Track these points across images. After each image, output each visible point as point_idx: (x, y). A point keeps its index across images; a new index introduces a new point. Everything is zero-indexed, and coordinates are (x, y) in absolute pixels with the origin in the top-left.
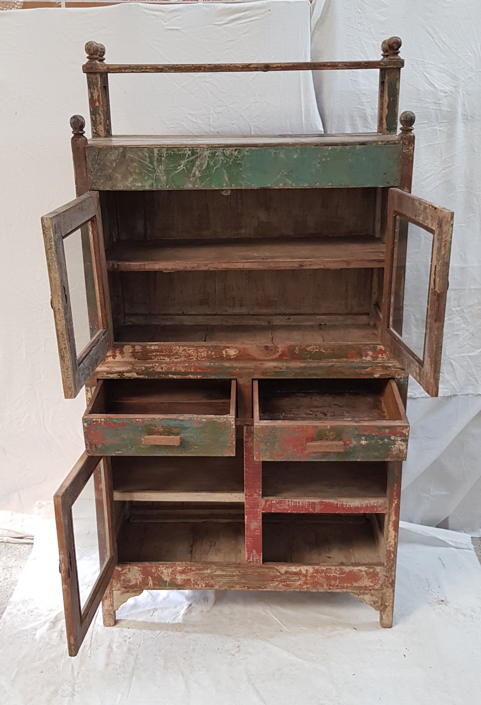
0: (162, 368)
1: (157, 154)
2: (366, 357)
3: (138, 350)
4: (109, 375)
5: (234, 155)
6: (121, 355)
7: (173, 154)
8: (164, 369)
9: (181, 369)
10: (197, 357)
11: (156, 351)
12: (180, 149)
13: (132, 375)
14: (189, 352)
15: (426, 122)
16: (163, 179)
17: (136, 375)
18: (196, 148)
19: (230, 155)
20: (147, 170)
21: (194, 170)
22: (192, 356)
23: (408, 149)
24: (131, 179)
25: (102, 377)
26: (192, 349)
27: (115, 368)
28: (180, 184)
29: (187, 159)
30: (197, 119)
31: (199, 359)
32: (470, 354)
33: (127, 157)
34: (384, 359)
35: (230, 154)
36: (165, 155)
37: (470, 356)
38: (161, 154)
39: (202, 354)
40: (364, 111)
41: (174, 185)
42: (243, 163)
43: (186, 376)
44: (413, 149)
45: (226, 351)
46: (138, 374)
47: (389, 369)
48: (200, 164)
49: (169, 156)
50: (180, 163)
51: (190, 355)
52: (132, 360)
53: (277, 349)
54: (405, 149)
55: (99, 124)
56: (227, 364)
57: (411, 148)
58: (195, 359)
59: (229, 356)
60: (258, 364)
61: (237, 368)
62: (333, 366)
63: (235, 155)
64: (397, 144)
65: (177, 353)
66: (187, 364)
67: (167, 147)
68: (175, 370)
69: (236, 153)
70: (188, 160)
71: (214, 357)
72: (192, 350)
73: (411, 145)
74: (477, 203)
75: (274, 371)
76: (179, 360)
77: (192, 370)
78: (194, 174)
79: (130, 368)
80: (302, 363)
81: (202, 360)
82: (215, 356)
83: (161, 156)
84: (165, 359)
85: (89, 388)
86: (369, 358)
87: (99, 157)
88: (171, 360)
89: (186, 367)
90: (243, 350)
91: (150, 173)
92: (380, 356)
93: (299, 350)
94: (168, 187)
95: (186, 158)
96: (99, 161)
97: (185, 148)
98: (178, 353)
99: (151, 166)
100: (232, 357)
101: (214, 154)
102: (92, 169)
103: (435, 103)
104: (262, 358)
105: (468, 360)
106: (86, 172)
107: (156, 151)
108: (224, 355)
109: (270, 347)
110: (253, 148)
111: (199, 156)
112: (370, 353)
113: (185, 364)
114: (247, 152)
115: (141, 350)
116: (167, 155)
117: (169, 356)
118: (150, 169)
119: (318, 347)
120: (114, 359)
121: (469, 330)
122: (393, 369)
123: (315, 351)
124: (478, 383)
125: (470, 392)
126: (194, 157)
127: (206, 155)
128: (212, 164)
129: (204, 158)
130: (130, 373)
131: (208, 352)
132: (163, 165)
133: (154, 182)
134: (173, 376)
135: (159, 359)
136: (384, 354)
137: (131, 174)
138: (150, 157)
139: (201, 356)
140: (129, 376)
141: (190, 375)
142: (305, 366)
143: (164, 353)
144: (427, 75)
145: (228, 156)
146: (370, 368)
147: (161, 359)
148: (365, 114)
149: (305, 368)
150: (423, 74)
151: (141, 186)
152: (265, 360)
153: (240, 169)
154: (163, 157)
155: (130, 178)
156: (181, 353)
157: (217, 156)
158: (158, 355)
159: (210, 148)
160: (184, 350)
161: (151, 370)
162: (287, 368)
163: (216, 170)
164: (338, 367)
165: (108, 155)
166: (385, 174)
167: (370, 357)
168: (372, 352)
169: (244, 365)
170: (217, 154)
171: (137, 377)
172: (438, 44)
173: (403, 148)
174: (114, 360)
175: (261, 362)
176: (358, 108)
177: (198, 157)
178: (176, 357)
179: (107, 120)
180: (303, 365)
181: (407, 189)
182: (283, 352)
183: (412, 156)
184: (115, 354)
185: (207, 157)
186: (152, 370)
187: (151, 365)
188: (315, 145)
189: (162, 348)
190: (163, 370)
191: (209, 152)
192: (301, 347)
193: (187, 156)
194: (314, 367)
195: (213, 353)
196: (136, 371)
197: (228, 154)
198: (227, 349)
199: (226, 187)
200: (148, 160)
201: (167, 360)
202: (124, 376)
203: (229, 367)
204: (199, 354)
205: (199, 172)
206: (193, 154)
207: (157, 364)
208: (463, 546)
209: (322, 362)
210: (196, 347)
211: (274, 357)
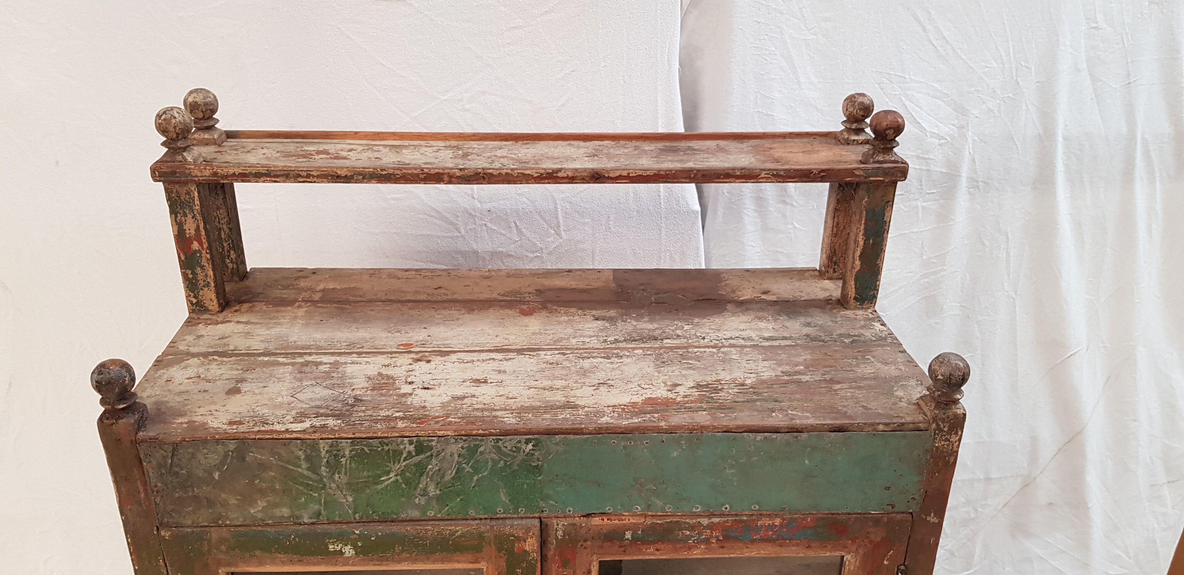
1: (327, 451)
5: (524, 451)
7: (368, 452)
12: (386, 441)
16: (344, 501)
18: (426, 438)
19: (514, 452)
20: (301, 484)
21: (425, 483)
23: (947, 440)
24: (261, 504)
28: (390, 511)
29: (404, 461)
33: (247, 459)
35: (514, 449)
36: (347, 453)
38: (339, 450)
41: (373, 512)
42: (545, 465)
44: (960, 440)
48: (439, 470)
49: (358, 457)
50: (388, 469)
54: (940, 440)
55: (204, 286)
57: (954, 438)
63: (527, 450)
64: (922, 430)
67: (353, 436)
69: (530, 446)
70: (407, 462)
73: (956, 433)
78: (425, 490)
83: (336, 456)
87: (175, 459)
91: (311, 490)
94: (357, 516)
95: (402, 459)
96: (177, 469)
97: (400, 439)
99: (314, 476)
101: (472, 451)
102: (159, 485)
106: (145, 490)
107: (324, 447)
110: (572, 437)
111: (434, 454)
114: (557, 444)
116: (353, 453)
118: (311, 483)
126: (421, 457)
127: (455, 451)
128: (468, 469)
129: (448, 457)
132: (343, 474)
133: (322, 508)
137: (262, 493)
138: (308, 459)
144: (907, 103)
145: (509, 452)
150: (902, 100)
151: (290, 517)
153: (539, 478)
154: (343, 456)
155: (259, 502)
157: (481, 453)
159: (464, 438)
163: (478, 480)
165: (200, 456)
166: (888, 488)
170: (482, 449)
172: (934, 43)
173: (935, 439)
177: (432, 455)
179: (232, 252)
181: (934, 516)
183: (955, 454)
185: (456, 456)
188: (725, 429)
191: (460, 446)
193: (405, 455)
197: (509, 448)
199: (504, 513)
200: (304, 465)
205: (436, 488)
206: (420, 448)
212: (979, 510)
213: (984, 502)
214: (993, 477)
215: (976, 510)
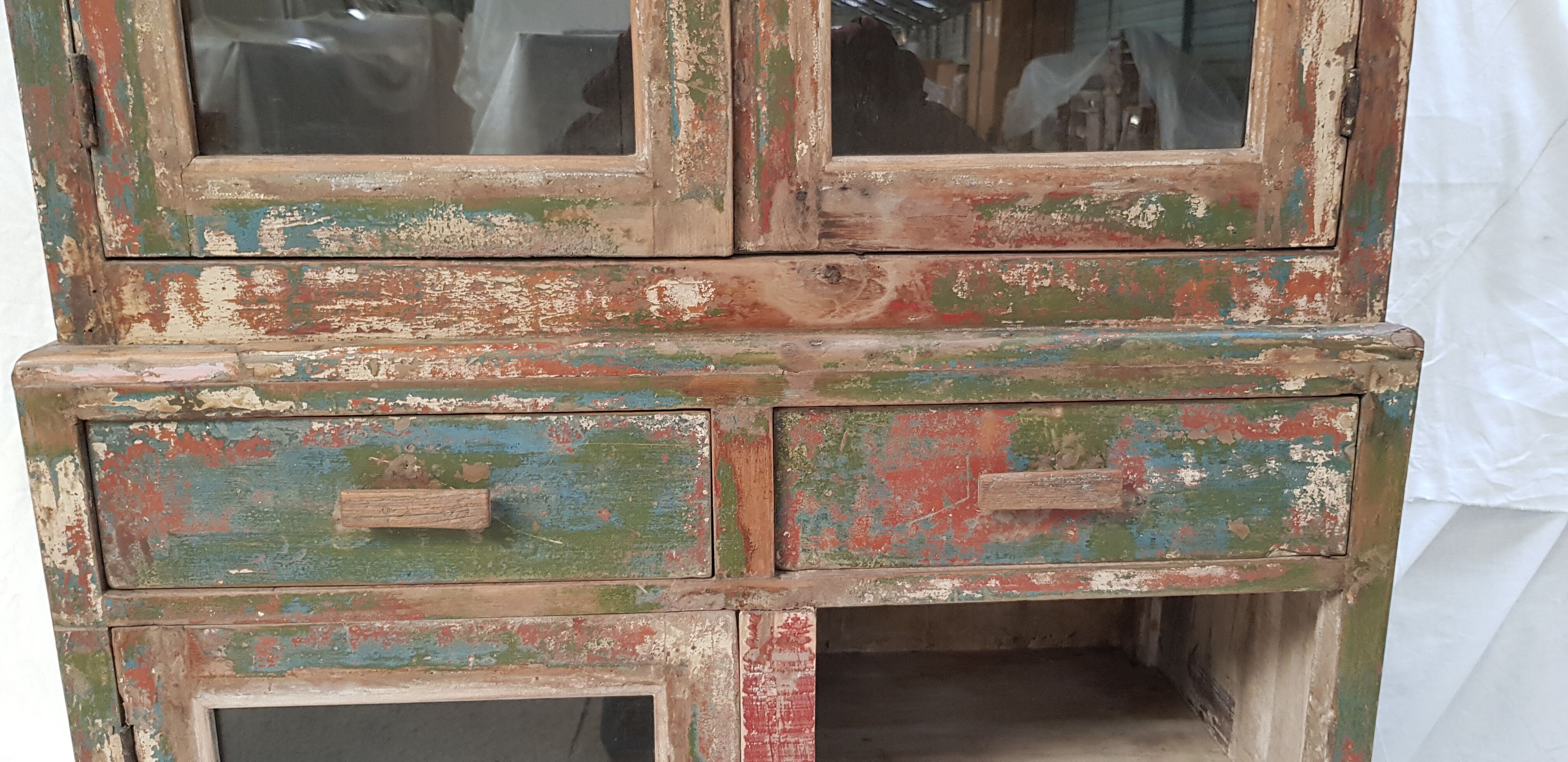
0: (373, 367)
2: (1246, 307)
3: (266, 289)
4: (133, 402)
6: (192, 312)
8: (382, 370)
9: (463, 370)
10: (536, 317)
11: (346, 290)
13: (239, 402)
14: (498, 296)
17: (256, 399)
22: (511, 312)
25: (101, 410)
26: (512, 280)
27: (155, 370)
31: (546, 328)
34: (1316, 318)
39: (558, 303)
43: (486, 402)
45: (661, 290)
46: (264, 393)
47: (1345, 356)
51: (502, 310)
52: (242, 333)
53: (877, 280)
56: (666, 346)
58: (524, 329)
59: (675, 311)
60: (799, 342)
61: (710, 361)
62: (1116, 345)
65: (443, 300)
66: (488, 349)
68: (433, 373)
71: (609, 316)
72: (510, 288)
75: (869, 373)
76: (453, 331)
77: (514, 374)
79: (225, 370)
80: (983, 336)
81: (558, 330)
82: (615, 311)
84: (389, 326)
85: (43, 465)
86: (1256, 313)
88: (421, 334)
89: (484, 358)
90: (735, 284)
92: (1302, 302)
93: (970, 281)
98: (449, 301)
100: (686, 318)
104: (811, 319)
108: (653, 309)
109: (852, 272)
112: (1264, 292)
113: (479, 346)
115: (279, 289)
117: (407, 315)
119: (1050, 268)
120: (160, 330)
122: (1361, 356)
123: (1035, 284)
130: (226, 389)
131: (581, 296)
134: (424, 402)
135: (364, 327)
136: (1318, 296)
139: (550, 315)
140: (226, 406)
141: (501, 397)
142: (1000, 348)
143: (386, 303)
146: (1270, 351)
147: (372, 330)
149: (999, 355)
152: (827, 329)
156: (461, 302)
158: (357, 312)
160: (476, 286)
161: (326, 373)
162: (925, 355)
164: (1138, 350)
167: (1262, 310)
168: (1268, 284)
169: (742, 349)
171: (259, 408)
174: (158, 337)
175: (810, 336)
178: (441, 316)
180: (990, 342)
182: (903, 290)
184: (164, 308)
186: (330, 378)
187: (323, 353)
189: (377, 278)
190: (381, 377)
192: (981, 269)
194: (1038, 351)
195: (604, 301)
196: (253, 381)
198: (663, 283)
201: (401, 331)
202: (200, 403)
203: (674, 358)
204: (545, 305)
207: (351, 350)
209: (1070, 333)
210: (528, 274)
211: (865, 314)
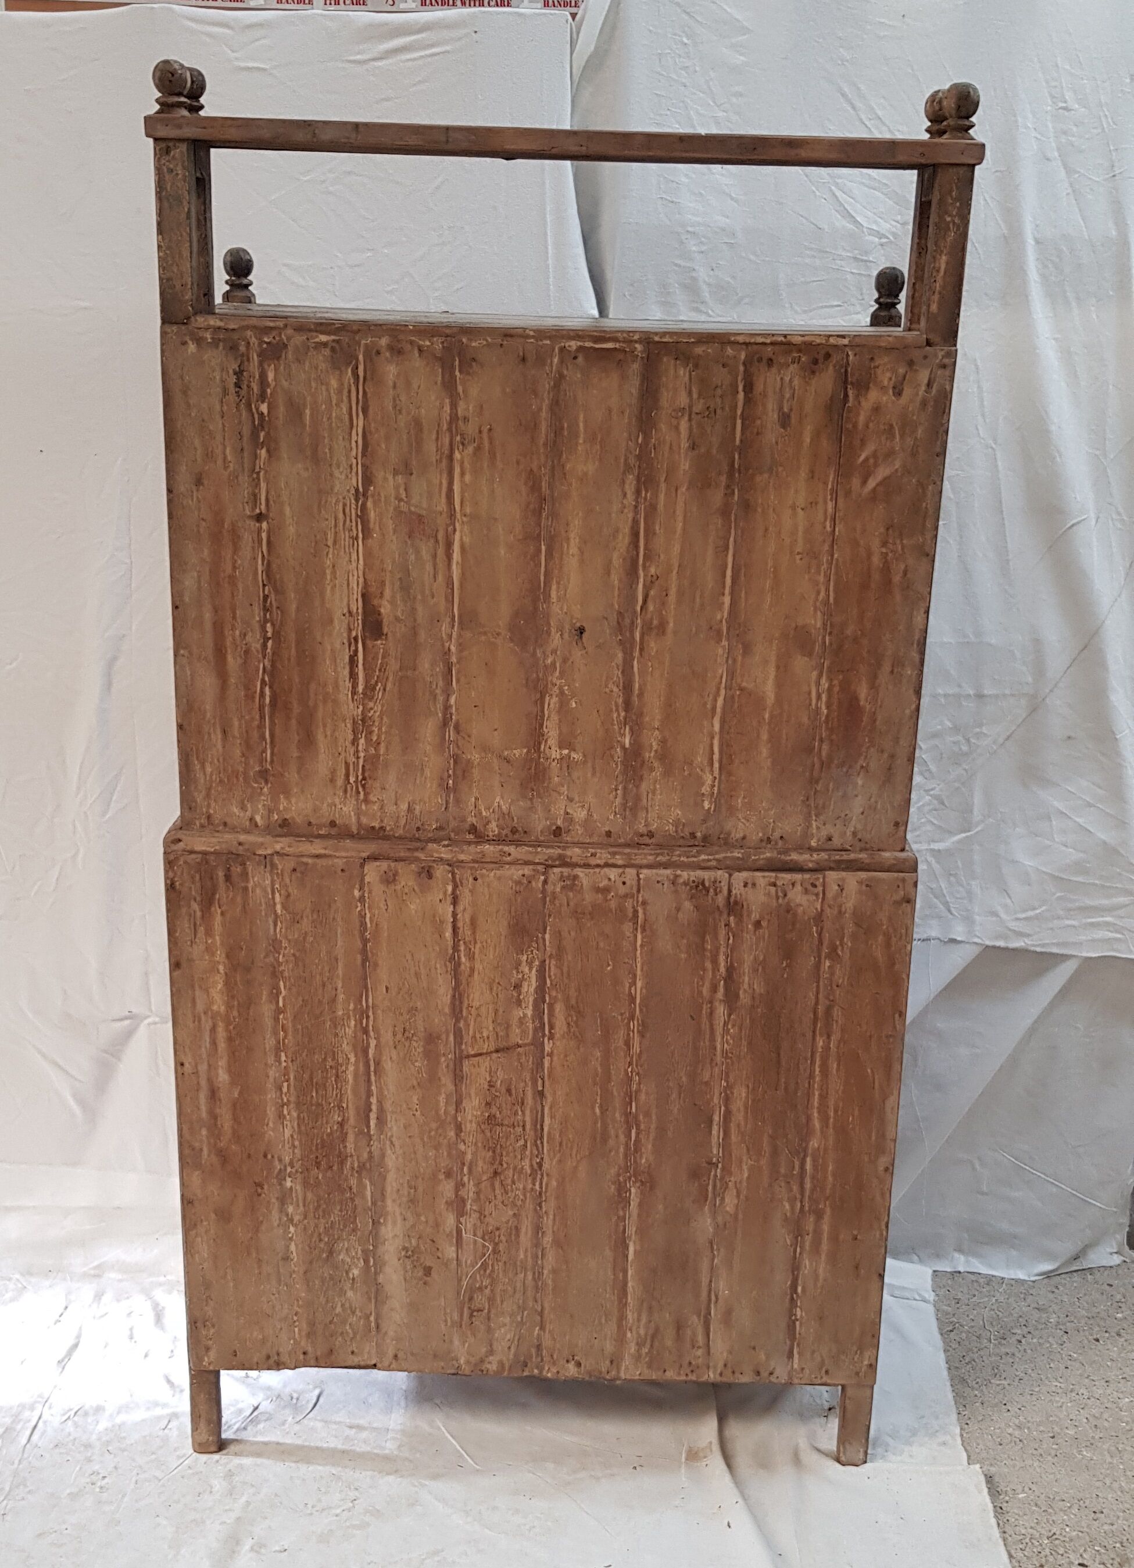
15: (836, 303)
30: (304, 278)
32: (935, 846)
37: (932, 850)
40: (694, 274)
74: (952, 496)
103: (855, 259)
105: (929, 859)
121: (932, 789)
124: (950, 911)
125: (934, 934)
144: (838, 193)
148: (694, 279)
150: (831, 190)
172: (867, 123)
176: (676, 265)
208: (907, 1294)
212: (973, 740)
213: (978, 730)
214: (986, 692)
215: (968, 740)
